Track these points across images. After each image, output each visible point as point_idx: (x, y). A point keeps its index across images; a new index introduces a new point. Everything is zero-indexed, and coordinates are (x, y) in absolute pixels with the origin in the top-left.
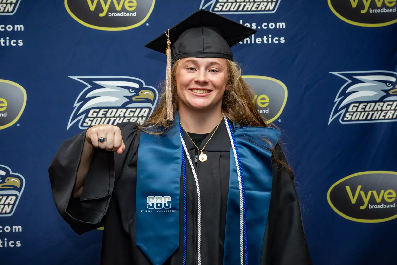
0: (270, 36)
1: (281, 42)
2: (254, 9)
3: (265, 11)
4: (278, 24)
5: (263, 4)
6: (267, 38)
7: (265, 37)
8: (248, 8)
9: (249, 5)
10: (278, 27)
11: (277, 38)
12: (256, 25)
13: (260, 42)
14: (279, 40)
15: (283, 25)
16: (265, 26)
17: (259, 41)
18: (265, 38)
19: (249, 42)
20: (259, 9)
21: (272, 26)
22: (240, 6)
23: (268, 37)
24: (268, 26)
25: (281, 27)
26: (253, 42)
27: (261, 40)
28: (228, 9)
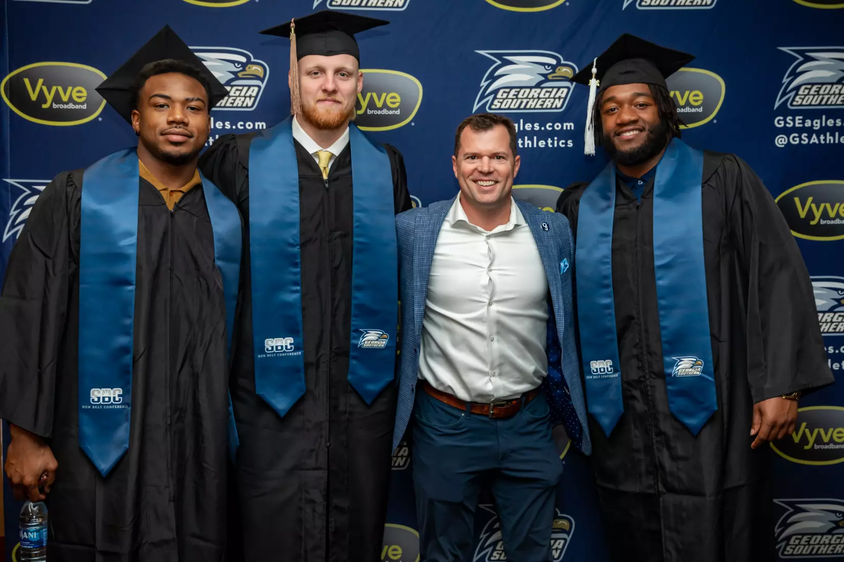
0: (556, 138)
1: (568, 146)
2: (538, 106)
3: (551, 108)
4: (565, 125)
5: (550, 101)
6: (551, 141)
7: (549, 139)
8: (531, 105)
9: (533, 101)
10: (565, 128)
11: (564, 141)
12: (538, 126)
13: (543, 146)
14: (566, 144)
15: (571, 126)
16: (550, 126)
17: (542, 144)
18: (550, 141)
19: (530, 146)
20: (544, 106)
21: (558, 126)
22: (521, 103)
23: (553, 140)
24: (553, 126)
25: (569, 128)
26: (535, 146)
27: (544, 143)
28: (507, 106)
